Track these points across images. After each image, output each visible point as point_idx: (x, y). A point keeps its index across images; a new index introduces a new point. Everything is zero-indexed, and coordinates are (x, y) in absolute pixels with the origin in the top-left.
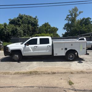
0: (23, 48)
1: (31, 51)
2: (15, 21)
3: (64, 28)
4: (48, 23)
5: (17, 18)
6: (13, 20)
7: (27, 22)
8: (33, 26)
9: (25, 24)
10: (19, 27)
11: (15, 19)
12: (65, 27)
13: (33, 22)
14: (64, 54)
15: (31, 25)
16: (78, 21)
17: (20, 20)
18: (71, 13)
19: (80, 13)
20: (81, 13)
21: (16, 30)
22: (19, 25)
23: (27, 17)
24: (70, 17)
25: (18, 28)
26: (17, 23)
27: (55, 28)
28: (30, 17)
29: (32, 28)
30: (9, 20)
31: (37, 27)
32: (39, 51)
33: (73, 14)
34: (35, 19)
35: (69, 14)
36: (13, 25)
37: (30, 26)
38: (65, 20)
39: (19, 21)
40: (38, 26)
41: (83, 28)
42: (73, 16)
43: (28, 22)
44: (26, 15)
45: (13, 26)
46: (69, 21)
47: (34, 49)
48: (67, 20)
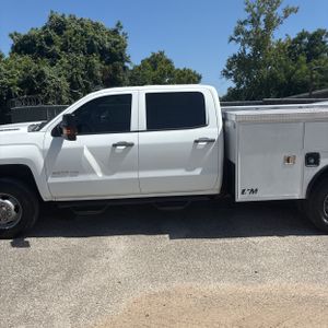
0: (43, 151)
1: (93, 172)
2: (35, 42)
3: (226, 74)
4: (162, 53)
5: (45, 28)
6: (26, 37)
7: (84, 46)
8: (107, 64)
9: (77, 51)
10: (52, 65)
11: (33, 32)
12: (229, 67)
13: (107, 45)
14: (297, 192)
15: (101, 59)
16: (279, 43)
17: (56, 38)
18: (254, 14)
19: (287, 12)
20: (292, 15)
21: (41, 75)
22: (53, 58)
23: (82, 25)
24: (248, 28)
25: (46, 69)
26: (41, 48)
27: (189, 71)
28: (96, 26)
29: (104, 71)
30: (11, 36)
31: (125, 68)
32: (143, 174)
33: (263, 17)
34: (115, 32)
35: (246, 16)
36: (27, 56)
37: (95, 60)
38: (232, 39)
39: (50, 41)
40: (126, 64)
41: (299, 71)
42: (262, 27)
43: (88, 46)
44: (78, 18)
45: (26, 60)
46: (246, 46)
47: (112, 159)
48: (237, 41)
